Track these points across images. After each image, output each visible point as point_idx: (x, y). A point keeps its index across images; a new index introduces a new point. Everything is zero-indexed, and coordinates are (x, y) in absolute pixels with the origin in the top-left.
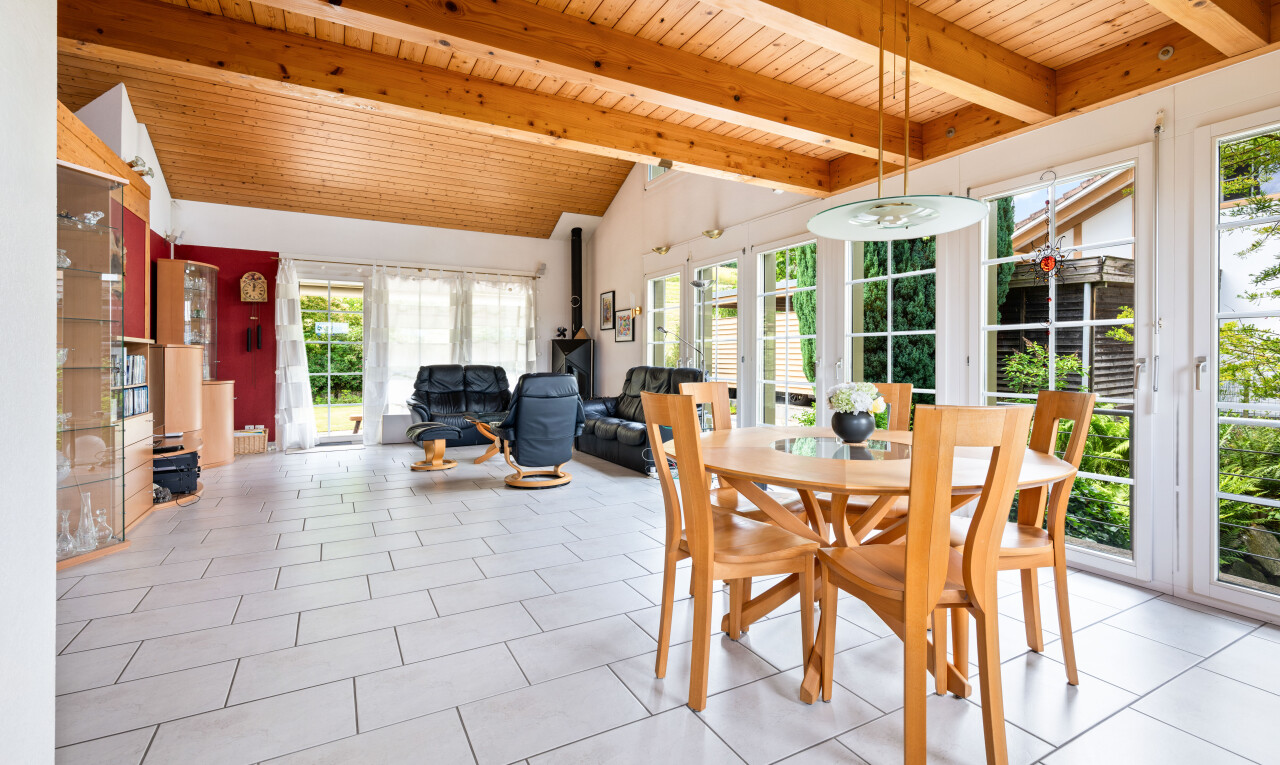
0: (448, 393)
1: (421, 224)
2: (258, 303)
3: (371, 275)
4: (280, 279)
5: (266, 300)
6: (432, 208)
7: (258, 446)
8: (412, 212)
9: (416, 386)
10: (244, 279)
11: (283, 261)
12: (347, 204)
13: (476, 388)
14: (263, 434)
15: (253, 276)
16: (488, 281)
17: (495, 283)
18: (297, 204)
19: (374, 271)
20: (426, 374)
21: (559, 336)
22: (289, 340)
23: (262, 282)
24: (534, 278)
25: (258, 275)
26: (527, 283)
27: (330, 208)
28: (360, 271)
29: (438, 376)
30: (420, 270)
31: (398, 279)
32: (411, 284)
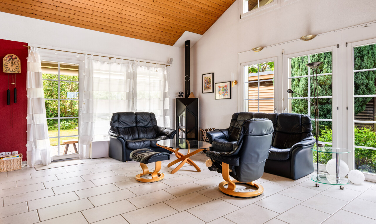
0: (128, 128)
1: (111, 33)
2: (14, 74)
3: (84, 60)
4: (30, 59)
5: (20, 72)
6: (120, 23)
7: (16, 165)
8: (108, 24)
9: (111, 124)
10: (5, 58)
11: (31, 48)
12: (72, 16)
13: (142, 125)
14: (20, 158)
15: (11, 57)
16: (146, 66)
17: (149, 68)
18: (40, 14)
19: (86, 58)
20: (116, 117)
21: (179, 96)
22: (35, 97)
23: (18, 61)
24: (167, 66)
25: (15, 56)
26: (164, 68)
27: (61, 18)
28: (78, 57)
29: (123, 118)
30: (110, 58)
31: (99, 63)
32: (106, 66)
